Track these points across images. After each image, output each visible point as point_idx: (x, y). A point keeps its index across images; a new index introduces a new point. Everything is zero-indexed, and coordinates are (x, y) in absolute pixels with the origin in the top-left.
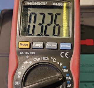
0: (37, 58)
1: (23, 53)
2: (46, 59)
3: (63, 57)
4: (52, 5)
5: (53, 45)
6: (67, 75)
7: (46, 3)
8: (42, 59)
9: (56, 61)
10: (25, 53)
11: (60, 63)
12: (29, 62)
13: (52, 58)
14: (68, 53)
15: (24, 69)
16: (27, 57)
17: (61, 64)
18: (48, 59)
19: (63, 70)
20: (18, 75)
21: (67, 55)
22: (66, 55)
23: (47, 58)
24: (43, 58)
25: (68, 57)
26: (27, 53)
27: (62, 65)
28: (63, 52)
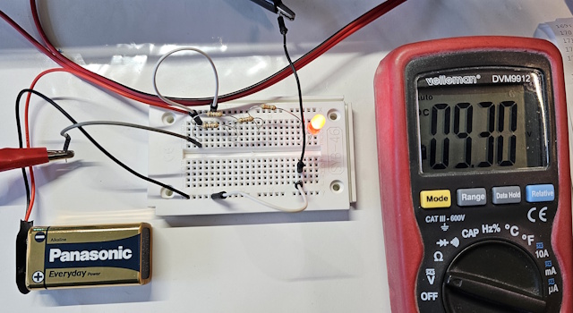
0: (471, 230)
1: (432, 219)
2: (494, 229)
3: (534, 221)
4: (494, 81)
5: (512, 195)
6: (548, 263)
7: (479, 77)
8: (484, 232)
9: (517, 233)
10: (439, 218)
11: (529, 237)
12: (452, 242)
13: (507, 226)
14: (546, 208)
15: (441, 260)
16: (445, 228)
17: (530, 239)
19: (537, 252)
20: (429, 277)
21: (544, 214)
22: (541, 214)
23: (495, 226)
24: (487, 228)
25: (545, 220)
26: (443, 218)
27: (533, 240)
28: (535, 209)
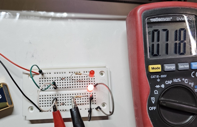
0: (169, 81)
1: (154, 77)
2: (178, 81)
3: (194, 77)
4: (177, 20)
5: (185, 66)
7: (171, 18)
8: (174, 82)
11: (192, 83)
12: (161, 86)
13: (183, 79)
15: (157, 93)
18: (180, 81)
19: (195, 90)
22: (196, 74)
24: (175, 80)
27: (193, 85)
